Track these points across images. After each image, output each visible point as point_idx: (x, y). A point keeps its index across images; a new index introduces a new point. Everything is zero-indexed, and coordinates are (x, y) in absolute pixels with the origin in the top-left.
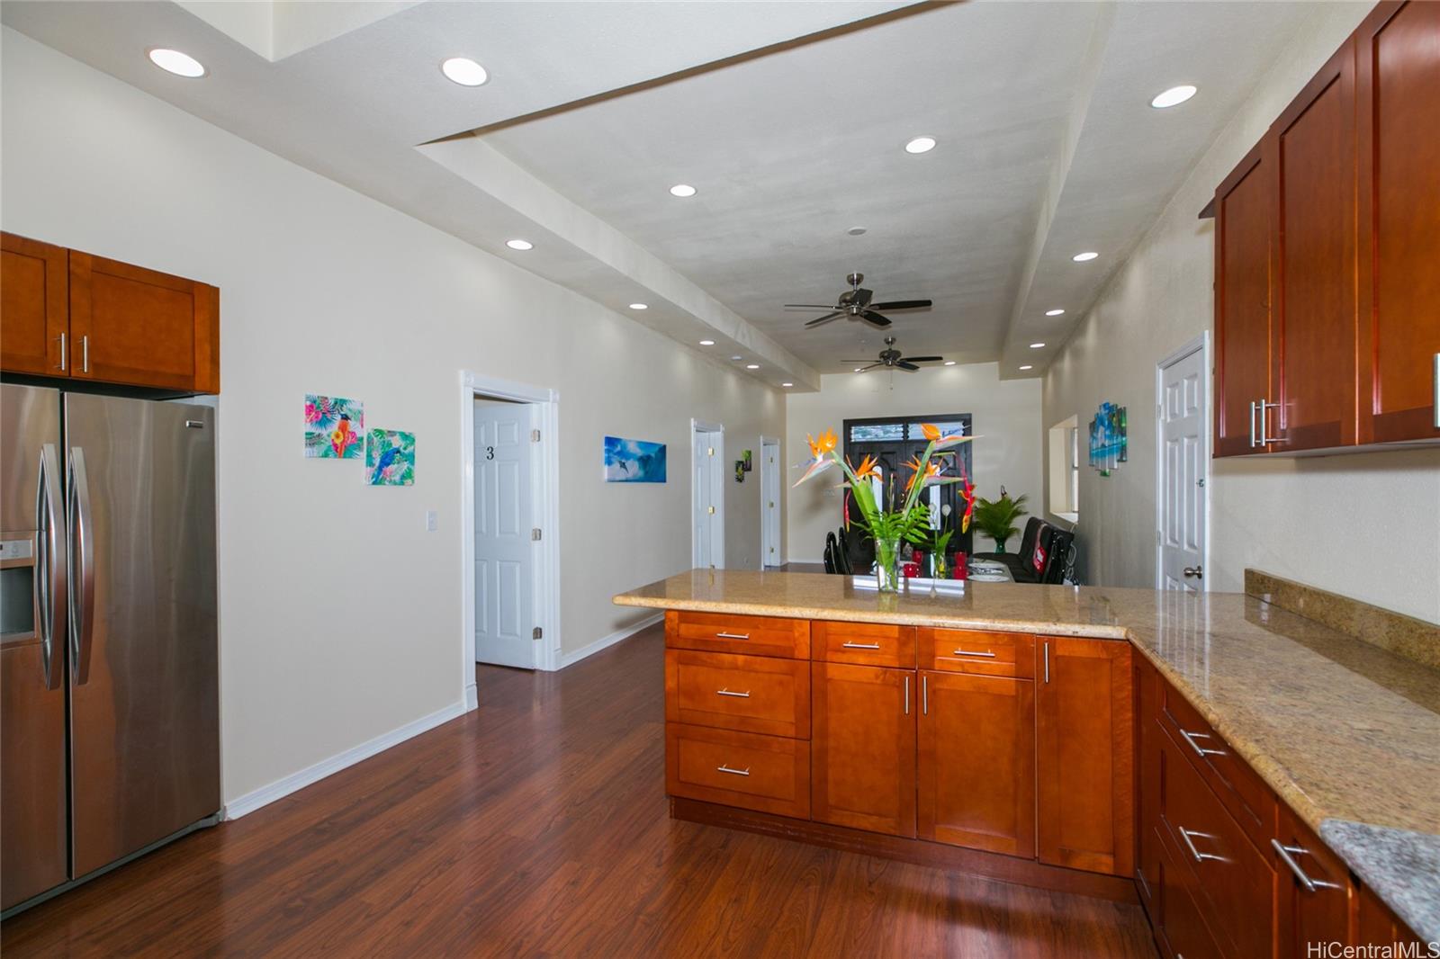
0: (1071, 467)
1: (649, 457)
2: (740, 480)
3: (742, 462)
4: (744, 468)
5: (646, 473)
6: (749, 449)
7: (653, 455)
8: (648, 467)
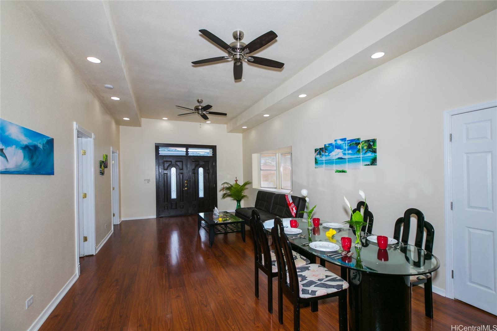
0: (260, 170)
1: (36, 147)
2: (102, 173)
3: (103, 162)
4: (104, 165)
5: (33, 164)
6: (107, 154)
7: (41, 146)
8: (34, 159)
